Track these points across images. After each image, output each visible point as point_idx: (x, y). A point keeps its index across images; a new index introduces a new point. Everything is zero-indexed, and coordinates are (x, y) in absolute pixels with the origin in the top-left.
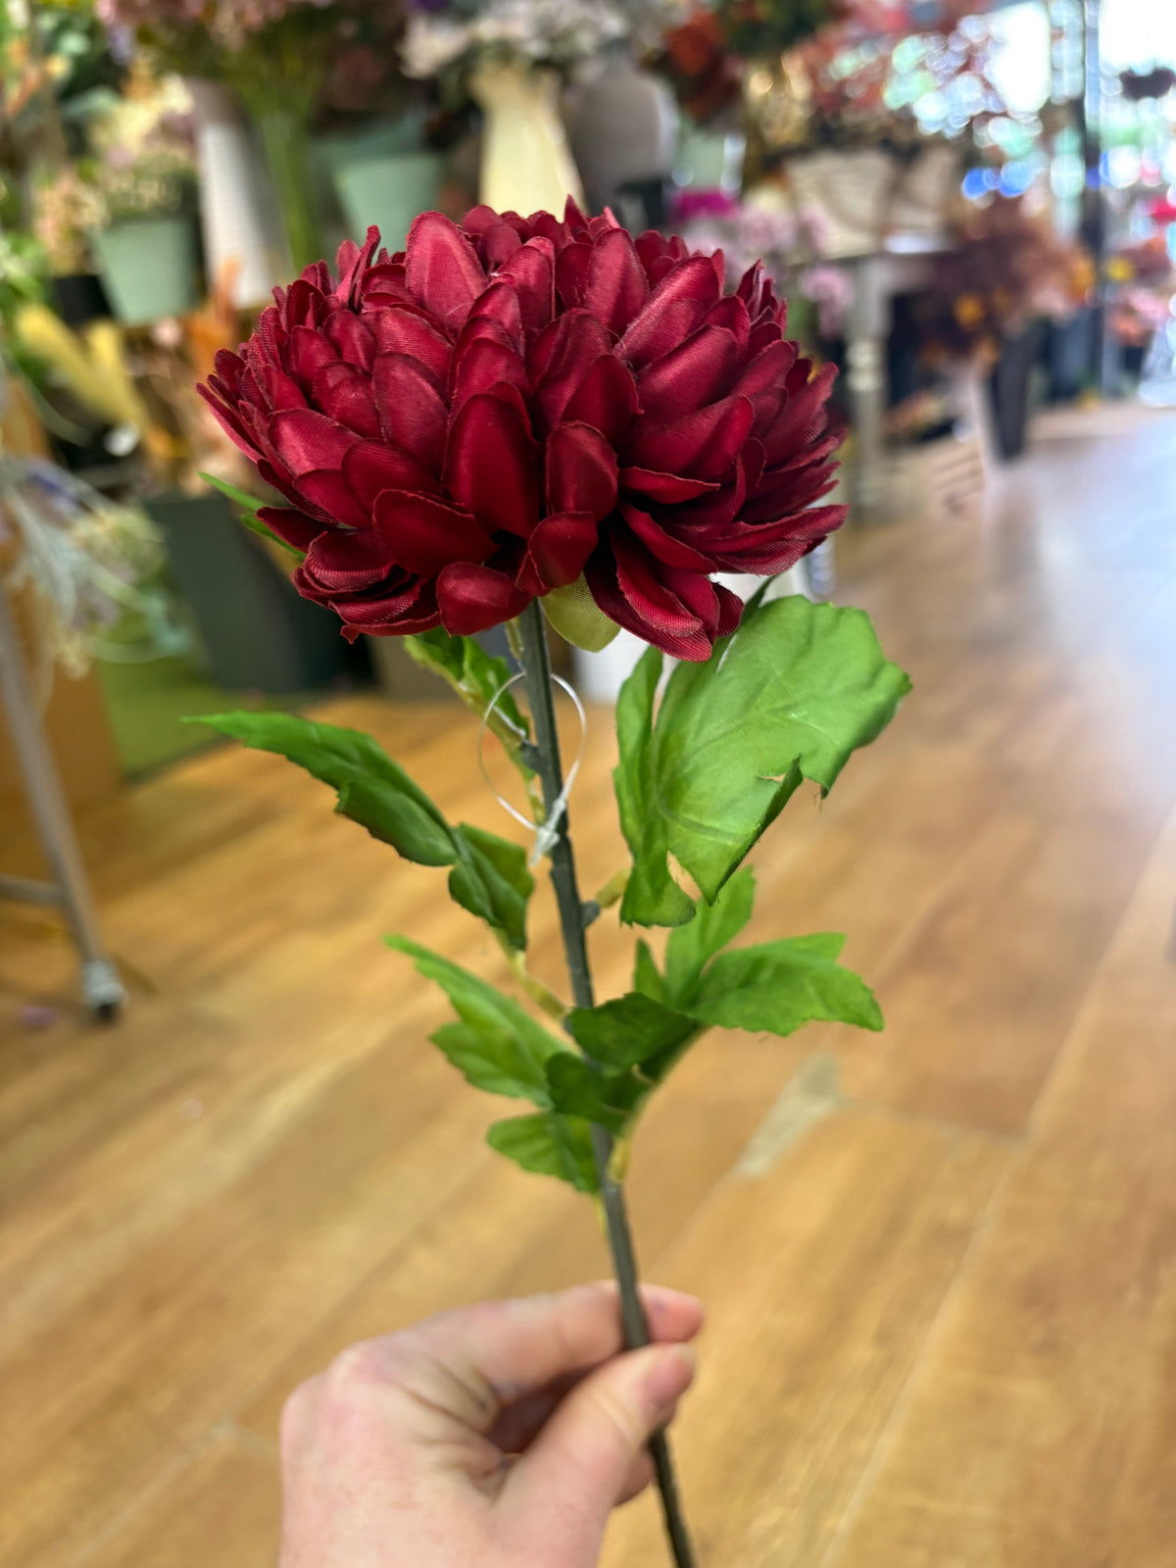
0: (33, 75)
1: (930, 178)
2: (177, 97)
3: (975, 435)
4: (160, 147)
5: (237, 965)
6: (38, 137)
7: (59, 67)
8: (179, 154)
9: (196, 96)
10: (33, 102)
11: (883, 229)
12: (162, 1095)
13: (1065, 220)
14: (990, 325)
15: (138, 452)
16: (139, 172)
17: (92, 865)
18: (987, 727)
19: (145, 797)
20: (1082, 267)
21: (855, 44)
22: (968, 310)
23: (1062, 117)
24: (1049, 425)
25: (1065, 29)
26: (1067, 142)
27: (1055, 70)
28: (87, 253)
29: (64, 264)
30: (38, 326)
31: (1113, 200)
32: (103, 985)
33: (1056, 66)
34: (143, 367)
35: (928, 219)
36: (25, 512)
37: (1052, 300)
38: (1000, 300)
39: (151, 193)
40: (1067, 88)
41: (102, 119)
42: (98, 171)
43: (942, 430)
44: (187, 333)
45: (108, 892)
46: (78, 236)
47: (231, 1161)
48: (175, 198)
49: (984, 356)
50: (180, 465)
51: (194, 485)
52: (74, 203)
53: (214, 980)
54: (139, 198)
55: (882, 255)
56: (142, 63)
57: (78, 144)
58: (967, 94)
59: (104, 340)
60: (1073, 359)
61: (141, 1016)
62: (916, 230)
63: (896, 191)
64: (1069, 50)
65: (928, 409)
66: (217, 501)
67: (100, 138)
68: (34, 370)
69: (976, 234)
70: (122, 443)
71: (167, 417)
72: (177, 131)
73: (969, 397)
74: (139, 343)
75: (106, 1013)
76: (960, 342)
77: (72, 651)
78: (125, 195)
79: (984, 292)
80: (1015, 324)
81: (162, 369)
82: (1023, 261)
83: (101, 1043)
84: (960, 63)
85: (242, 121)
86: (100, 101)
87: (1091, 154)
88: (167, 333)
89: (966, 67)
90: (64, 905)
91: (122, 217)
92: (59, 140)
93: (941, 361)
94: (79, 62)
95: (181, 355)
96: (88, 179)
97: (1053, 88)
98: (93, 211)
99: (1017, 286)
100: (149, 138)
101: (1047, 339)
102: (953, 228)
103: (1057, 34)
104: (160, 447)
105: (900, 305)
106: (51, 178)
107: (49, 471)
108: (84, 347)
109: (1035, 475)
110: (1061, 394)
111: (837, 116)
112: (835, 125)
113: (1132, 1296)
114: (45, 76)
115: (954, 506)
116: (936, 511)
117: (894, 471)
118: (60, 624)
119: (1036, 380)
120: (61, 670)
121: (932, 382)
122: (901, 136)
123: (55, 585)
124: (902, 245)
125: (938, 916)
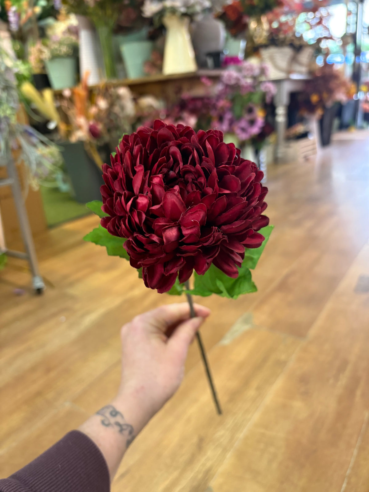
0: (30, 11)
1: (305, 56)
2: (73, 20)
3: (314, 137)
4: (67, 35)
5: (78, 280)
6: (31, 31)
7: (38, 10)
8: (73, 38)
9: (79, 21)
10: (29, 20)
11: (289, 72)
12: (54, 315)
13: (348, 72)
14: (321, 103)
15: (56, 129)
16: (61, 43)
17: (37, 251)
19: (54, 232)
20: (353, 87)
21: (286, 14)
22: (315, 98)
23: (350, 40)
24: (338, 136)
25: (352, 11)
26: (350, 48)
27: (348, 24)
28: (44, 68)
29: (37, 71)
30: (28, 89)
31: (364, 66)
32: (39, 283)
33: (348, 23)
34: (58, 104)
35: (304, 69)
36: (23, 142)
37: (341, 96)
38: (325, 95)
39: (64, 49)
40: (351, 30)
41: (50, 27)
42: (48, 42)
43: (304, 135)
44: (73, 93)
45: (41, 258)
46: (41, 61)
47: (73, 334)
48: (71, 52)
49: (319, 113)
50: (69, 133)
51: (74, 139)
52: (41, 52)
53: (71, 284)
54: (60, 51)
55: (288, 79)
56: (63, 9)
57: (43, 34)
58: (319, 32)
59: (48, 94)
60: (347, 116)
61: (49, 293)
62: (300, 73)
63: (294, 60)
64: (352, 19)
65: (300, 129)
66: (81, 143)
67: (49, 32)
68: (27, 102)
69: (318, 74)
70: (52, 126)
71: (66, 118)
72: (73, 31)
73: (313, 126)
74: (58, 96)
75: (39, 291)
76: (312, 108)
77: (34, 184)
78: (56, 50)
79: (320, 94)
80: (329, 104)
81: (65, 104)
82: (332, 84)
83: (37, 300)
84: (318, 21)
85: (93, 28)
86: (50, 21)
87: (358, 52)
88: (67, 93)
89: (320, 23)
90: (28, 258)
91: (55, 57)
92: (37, 32)
93: (305, 114)
94: (44, 8)
95: (71, 100)
96: (45, 45)
97: (346, 31)
98: (46, 54)
99: (331, 92)
100: (64, 33)
101: (339, 109)
102: (311, 72)
103: (349, 13)
104: (63, 128)
105: (293, 96)
106: (34, 44)
107: (31, 130)
108: (42, 96)
109: (333, 151)
110: (344, 127)
111: (277, 35)
112: (276, 38)
113: (331, 381)
114: (34, 12)
115: (307, 159)
116: (301, 160)
117: (288, 147)
118: (31, 175)
119: (336, 122)
120: (31, 188)
121: (302, 120)
122: (297, 43)
123: (30, 163)
124: (295, 77)
125: (287, 277)
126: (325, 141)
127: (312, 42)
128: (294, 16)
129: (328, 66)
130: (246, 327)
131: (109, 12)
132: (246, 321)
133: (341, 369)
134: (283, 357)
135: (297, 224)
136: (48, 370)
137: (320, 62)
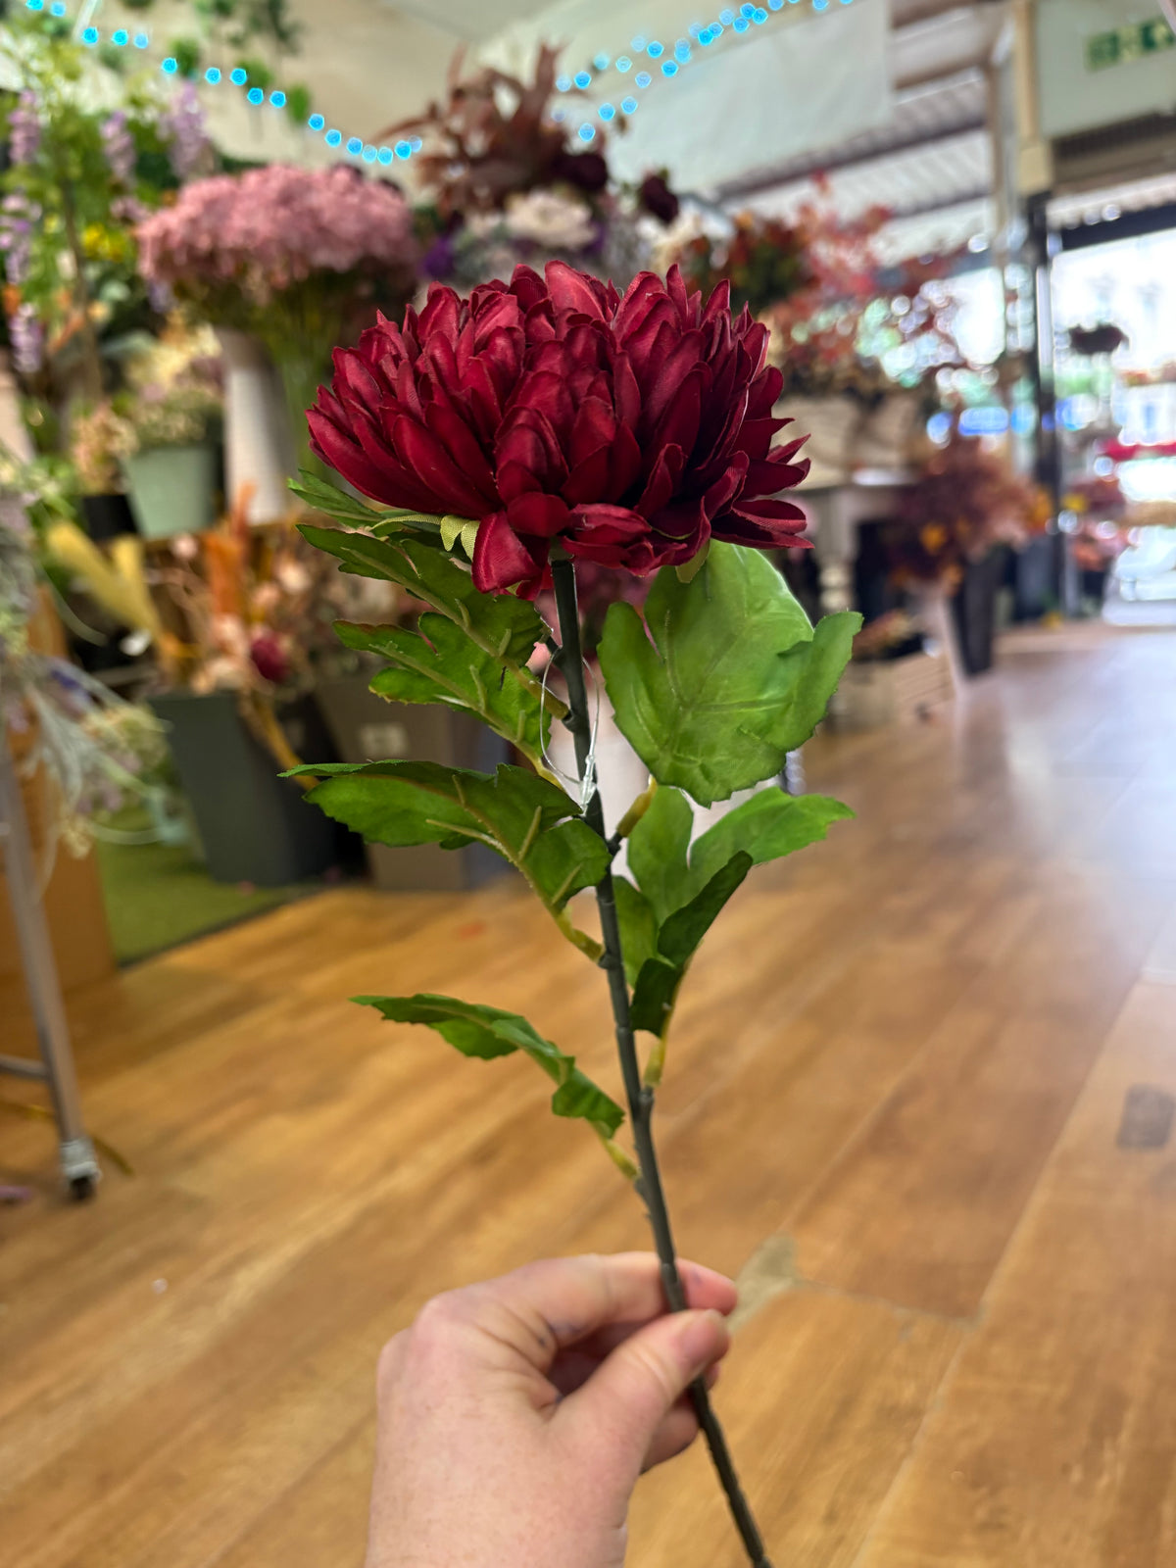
0: (76, 317)
1: (893, 421)
2: (208, 343)
3: (942, 650)
4: (189, 385)
5: (214, 1144)
6: (79, 371)
7: (101, 312)
8: (208, 392)
9: (223, 345)
10: (75, 340)
11: (853, 466)
12: (131, 1272)
13: (1024, 457)
14: (953, 550)
15: (150, 652)
16: (168, 407)
17: (77, 1046)
18: (948, 923)
19: (134, 980)
20: (1040, 502)
21: (829, 304)
22: (933, 537)
23: (1019, 369)
24: (1013, 642)
25: (1018, 292)
26: (1022, 391)
27: (1009, 328)
28: (117, 475)
29: (95, 486)
30: (67, 540)
31: (1068, 441)
32: (81, 1161)
33: (1011, 324)
34: (157, 577)
35: (893, 457)
36: (43, 706)
37: (1010, 529)
38: (963, 528)
39: (180, 424)
40: (1021, 341)
41: (140, 359)
42: (131, 404)
43: (911, 646)
44: (202, 545)
45: (90, 1073)
46: (112, 463)
47: (194, 1338)
48: (199, 430)
49: (950, 577)
50: (189, 667)
51: (202, 684)
52: (109, 432)
53: (191, 1159)
54: (167, 429)
55: (848, 486)
56: (178, 316)
57: (115, 380)
58: (927, 350)
59: (126, 553)
60: (1034, 582)
61: (114, 1193)
62: (881, 466)
63: (861, 431)
64: (1021, 312)
65: (897, 626)
66: (226, 697)
67: (136, 374)
68: (60, 578)
69: (936, 470)
70: (136, 645)
71: (180, 624)
72: (207, 373)
73: (937, 616)
74: (159, 556)
75: (82, 1188)
76: (927, 567)
77: (77, 835)
78: (155, 426)
79: (948, 523)
80: (977, 551)
81: (177, 578)
82: (982, 495)
83: (74, 1219)
84: (922, 321)
85: (265, 365)
86: (138, 341)
87: (1046, 400)
88: (185, 547)
89: (928, 325)
90: (49, 1078)
91: (151, 445)
92: (96, 374)
93: (912, 585)
94: (118, 307)
95: (196, 567)
96: (120, 412)
97: (1006, 343)
98: (125, 439)
99: (978, 517)
100: (179, 378)
101: (1009, 566)
102: (914, 465)
103: (1011, 296)
104: (170, 648)
105: (867, 531)
106: (87, 413)
107: (70, 670)
108: (108, 558)
109: (1002, 687)
110: (1027, 615)
111: (807, 367)
112: (805, 375)
113: (1076, 1475)
114: (88, 318)
115: (924, 715)
116: (907, 718)
117: (866, 681)
118: (66, 809)
119: (1003, 602)
120: (63, 848)
121: (901, 602)
122: (866, 385)
123: (64, 771)
124: (869, 478)
125: (898, 1101)
126: (977, 660)
127: (911, 380)
128: (853, 310)
129: (961, 444)
130: (776, 1288)
131: (314, 318)
132: (774, 1266)
133: (1104, 1428)
134: (908, 1393)
135: (914, 924)
136: (104, 1481)
137: (937, 433)
